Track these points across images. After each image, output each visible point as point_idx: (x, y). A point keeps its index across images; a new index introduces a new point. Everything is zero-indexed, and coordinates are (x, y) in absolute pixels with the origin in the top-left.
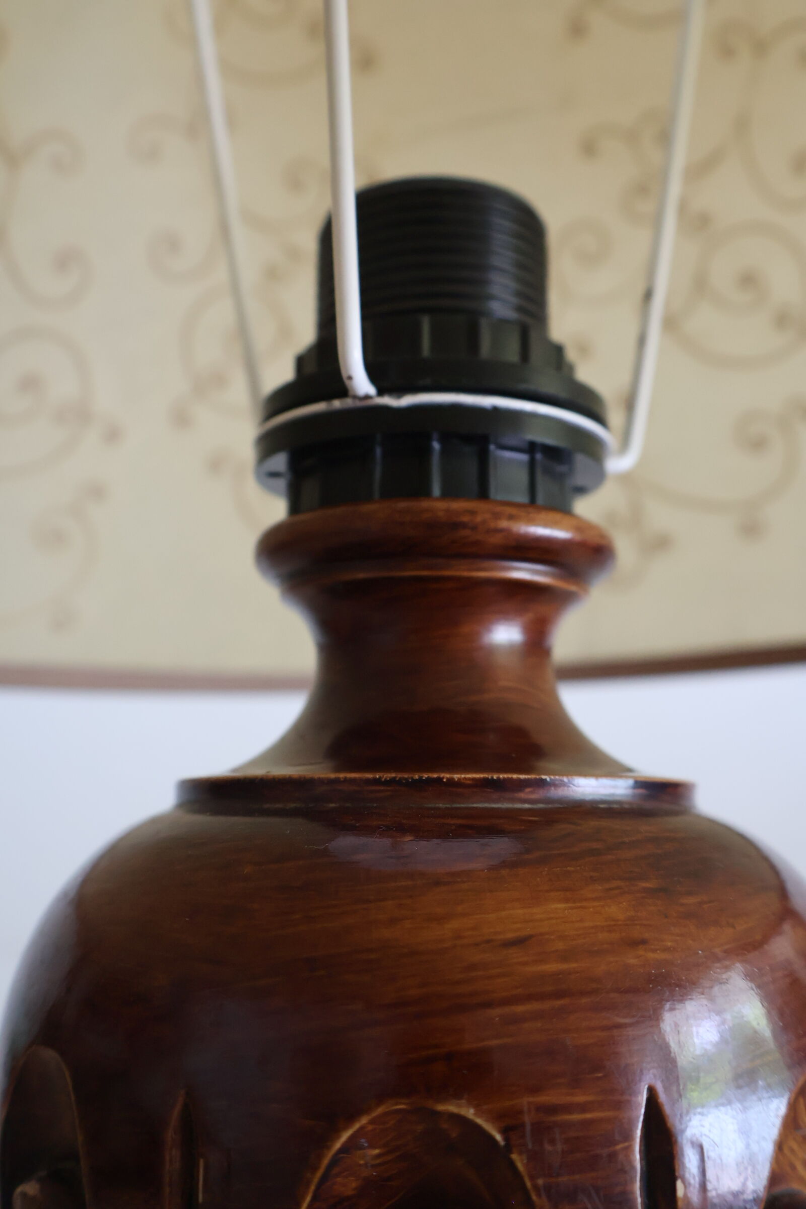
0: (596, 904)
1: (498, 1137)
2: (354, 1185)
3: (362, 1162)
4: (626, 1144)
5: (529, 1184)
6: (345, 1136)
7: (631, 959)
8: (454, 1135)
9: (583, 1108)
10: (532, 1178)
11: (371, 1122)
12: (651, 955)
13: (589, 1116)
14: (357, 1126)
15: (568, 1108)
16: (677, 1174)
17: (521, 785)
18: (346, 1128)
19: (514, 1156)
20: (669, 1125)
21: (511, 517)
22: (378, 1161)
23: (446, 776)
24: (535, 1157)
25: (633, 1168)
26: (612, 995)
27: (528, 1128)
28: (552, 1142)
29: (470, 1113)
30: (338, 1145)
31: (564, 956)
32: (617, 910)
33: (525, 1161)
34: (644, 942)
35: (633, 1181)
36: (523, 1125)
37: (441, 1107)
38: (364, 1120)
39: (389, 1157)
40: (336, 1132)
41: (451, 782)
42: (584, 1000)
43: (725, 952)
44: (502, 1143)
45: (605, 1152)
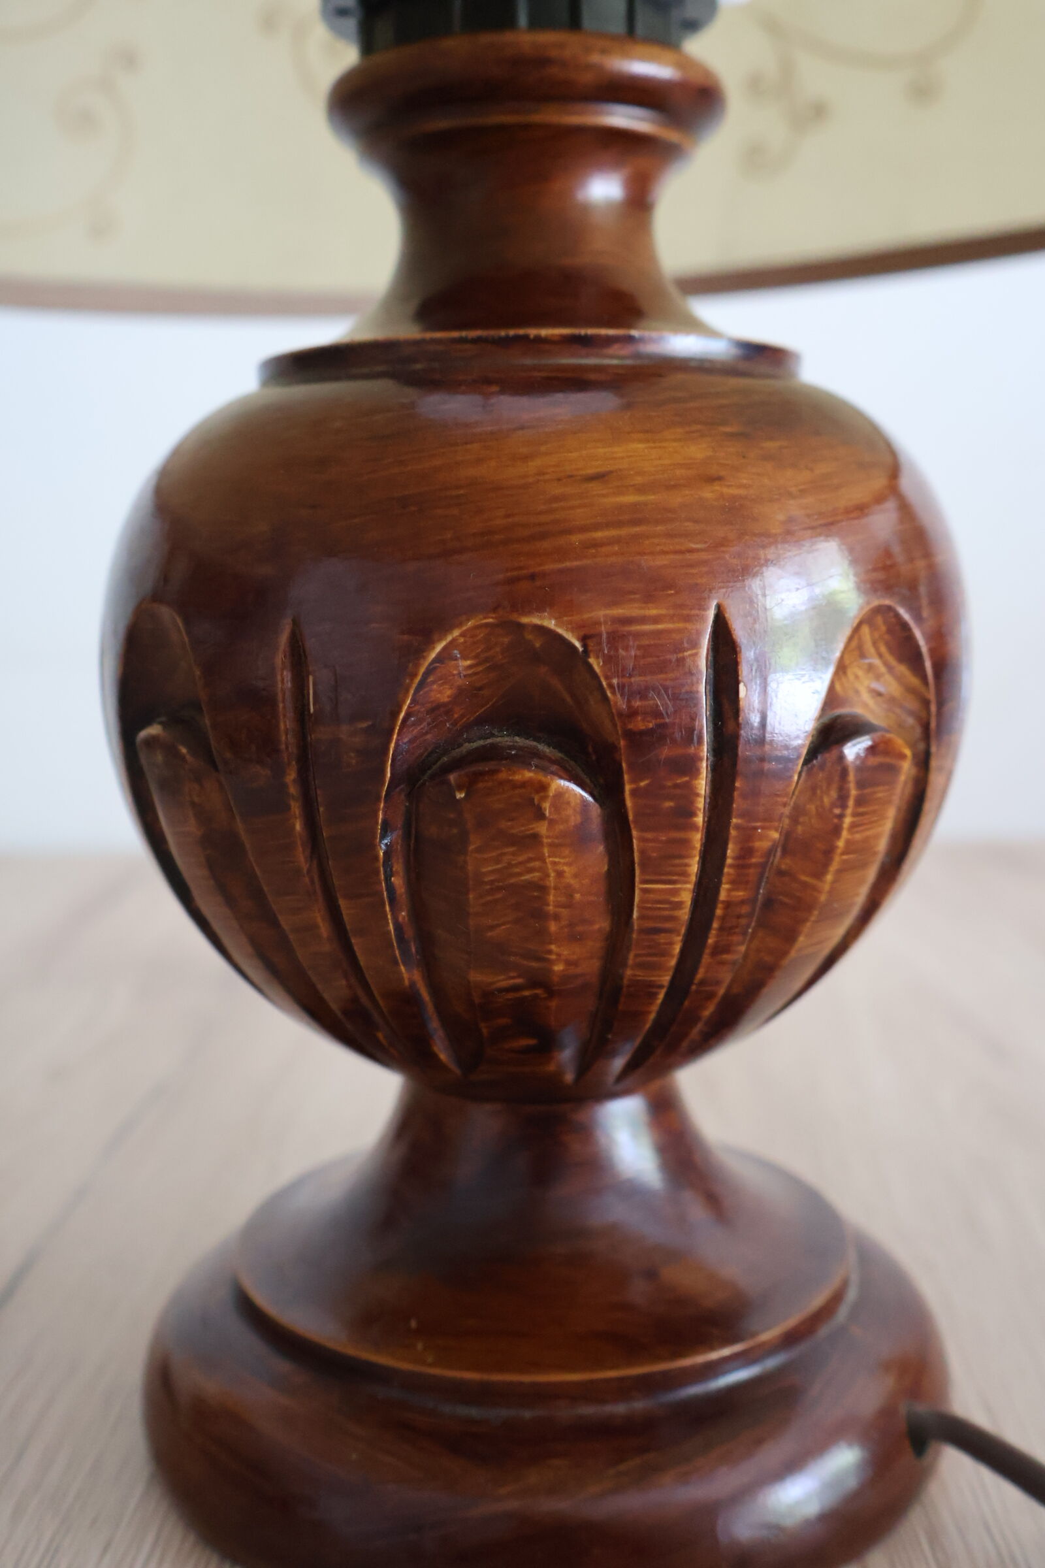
0: (675, 444)
1: (578, 644)
2: (449, 692)
3: (455, 672)
4: (694, 651)
5: (604, 684)
6: (439, 647)
7: (708, 493)
8: (537, 645)
9: (656, 620)
10: (607, 678)
11: (462, 635)
12: (725, 490)
13: (660, 627)
14: (449, 638)
15: (643, 620)
16: (740, 678)
17: (609, 341)
18: (440, 640)
19: (592, 660)
20: (734, 637)
21: (604, 51)
22: (470, 672)
23: (533, 332)
24: (609, 660)
25: (700, 672)
26: (687, 524)
27: (604, 636)
28: (626, 648)
29: (551, 624)
30: (433, 655)
31: (641, 489)
32: (698, 451)
33: (601, 664)
34: (719, 479)
35: (698, 682)
36: (600, 635)
37: (525, 620)
38: (456, 633)
39: (480, 669)
40: (429, 643)
41: (539, 340)
42: (660, 528)
43: (801, 491)
44: (581, 649)
45: (674, 657)
